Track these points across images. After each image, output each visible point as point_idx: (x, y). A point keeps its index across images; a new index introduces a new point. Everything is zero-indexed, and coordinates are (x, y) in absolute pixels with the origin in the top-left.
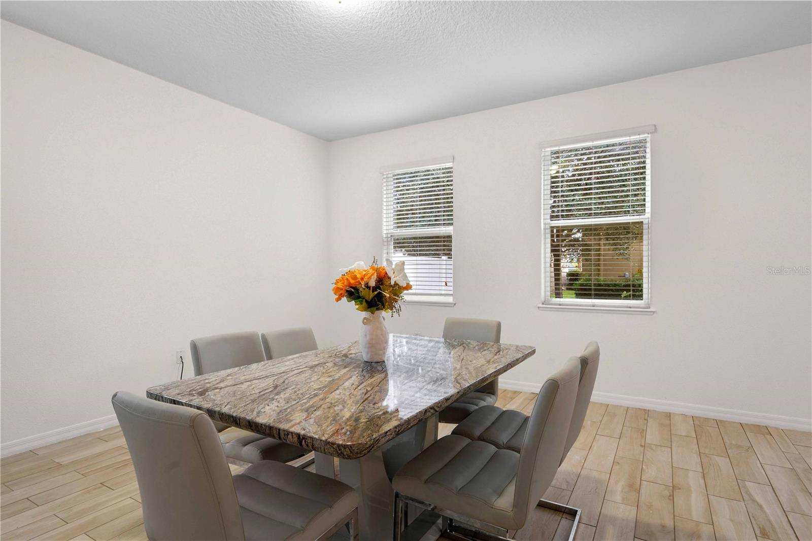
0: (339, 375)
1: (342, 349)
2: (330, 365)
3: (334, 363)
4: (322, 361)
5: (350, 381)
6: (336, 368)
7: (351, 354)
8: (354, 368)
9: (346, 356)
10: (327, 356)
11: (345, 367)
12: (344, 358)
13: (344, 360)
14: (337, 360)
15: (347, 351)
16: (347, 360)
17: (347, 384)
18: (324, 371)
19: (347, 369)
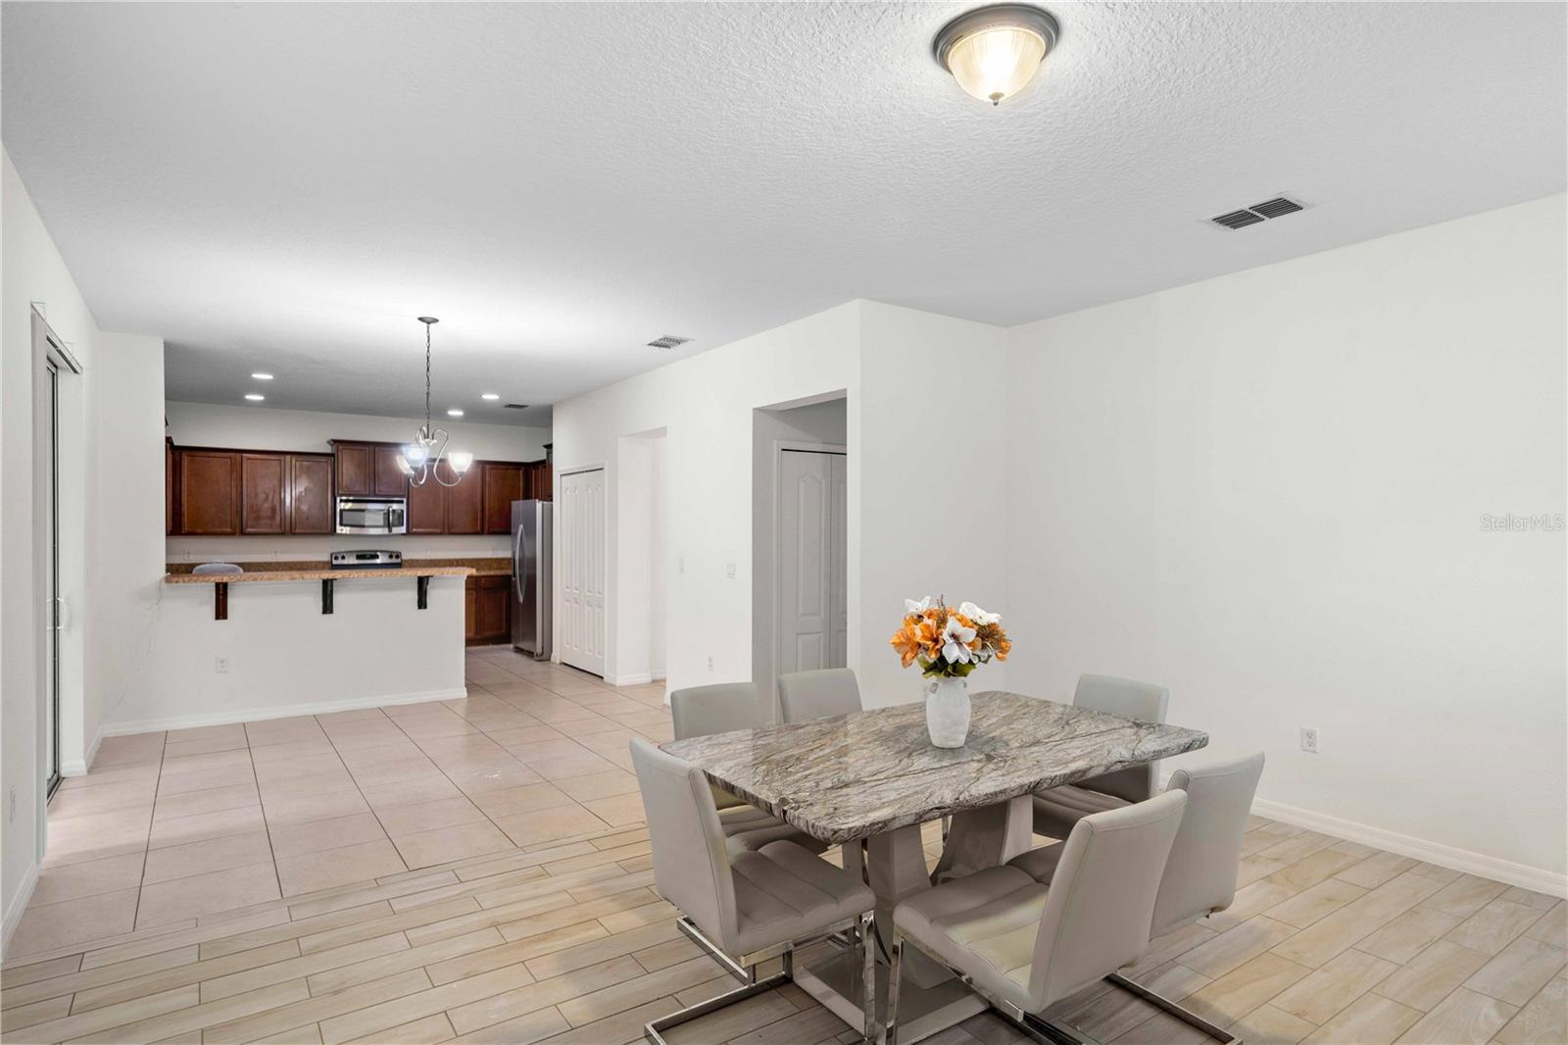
0: (1003, 729)
1: (992, 774)
2: (1015, 744)
3: (1008, 745)
4: (1027, 752)
5: (990, 722)
6: (1005, 738)
7: (979, 761)
8: (982, 736)
9: (989, 758)
10: (1021, 761)
11: (993, 738)
12: (992, 753)
13: (993, 750)
14: (1003, 751)
15: (984, 770)
16: (987, 749)
17: (994, 720)
18: (1021, 736)
19: (991, 735)
